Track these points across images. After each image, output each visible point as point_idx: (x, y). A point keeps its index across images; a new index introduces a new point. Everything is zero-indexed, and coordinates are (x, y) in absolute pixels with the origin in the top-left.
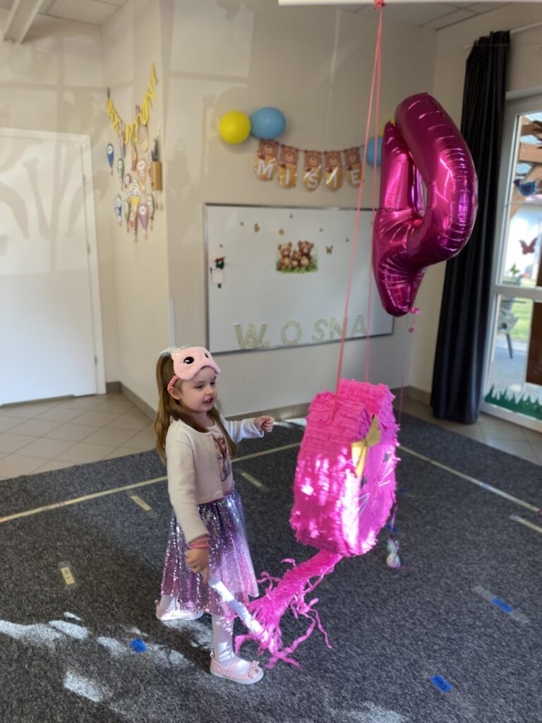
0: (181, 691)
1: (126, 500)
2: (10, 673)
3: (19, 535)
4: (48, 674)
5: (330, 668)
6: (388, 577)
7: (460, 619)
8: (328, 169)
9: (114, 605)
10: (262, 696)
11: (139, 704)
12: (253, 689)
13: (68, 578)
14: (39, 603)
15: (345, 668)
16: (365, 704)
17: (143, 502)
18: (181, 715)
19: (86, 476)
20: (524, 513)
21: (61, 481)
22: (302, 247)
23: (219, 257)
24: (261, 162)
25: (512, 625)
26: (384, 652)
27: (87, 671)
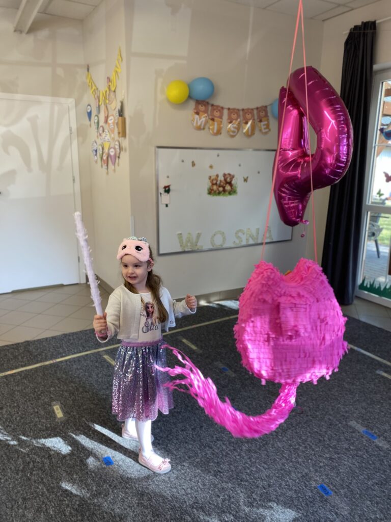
0: (138, 493)
1: (100, 358)
2: (17, 480)
3: (25, 383)
4: (44, 480)
5: (245, 478)
7: (339, 444)
8: (244, 121)
9: (91, 432)
10: (196, 497)
11: (108, 502)
12: (190, 492)
13: (58, 413)
14: (38, 431)
15: (256, 479)
16: (270, 504)
17: (112, 360)
18: (138, 510)
19: (72, 341)
20: (387, 369)
21: (54, 345)
22: (226, 177)
23: (167, 185)
24: (197, 116)
25: (377, 449)
26: (283, 467)
27: (71, 479)
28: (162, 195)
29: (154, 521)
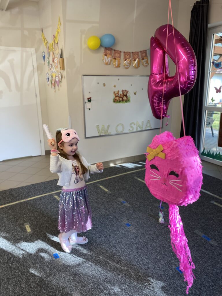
0: (73, 274)
1: (52, 198)
2: (4, 268)
3: (9, 213)
4: (19, 268)
5: (135, 264)
6: (159, 227)
8: (133, 59)
9: (46, 240)
10: (106, 276)
11: (56, 279)
12: (103, 273)
13: (28, 229)
14: (16, 240)
15: (140, 264)
16: (149, 278)
18: (73, 284)
19: (36, 188)
20: (217, 200)
21: (26, 190)
22: (124, 92)
23: (89, 97)
24: (105, 57)
25: (210, 246)
26: (156, 257)
27: (35, 267)
28: (87, 103)
29: (82, 289)
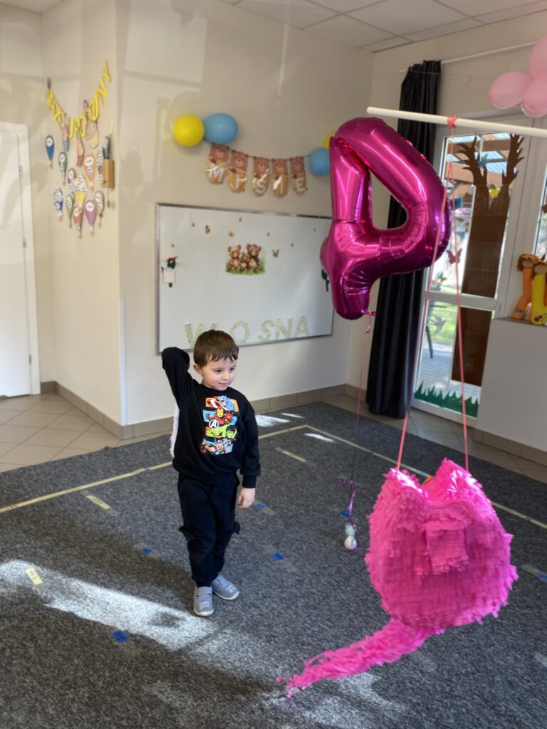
0: (170, 674)
1: (82, 500)
8: (275, 176)
9: (88, 601)
10: (248, 671)
11: (130, 689)
12: (239, 665)
13: (34, 579)
17: (100, 501)
19: (35, 478)
22: (250, 249)
23: (172, 257)
24: (213, 165)
27: (72, 665)
28: (164, 271)
29: (197, 706)
